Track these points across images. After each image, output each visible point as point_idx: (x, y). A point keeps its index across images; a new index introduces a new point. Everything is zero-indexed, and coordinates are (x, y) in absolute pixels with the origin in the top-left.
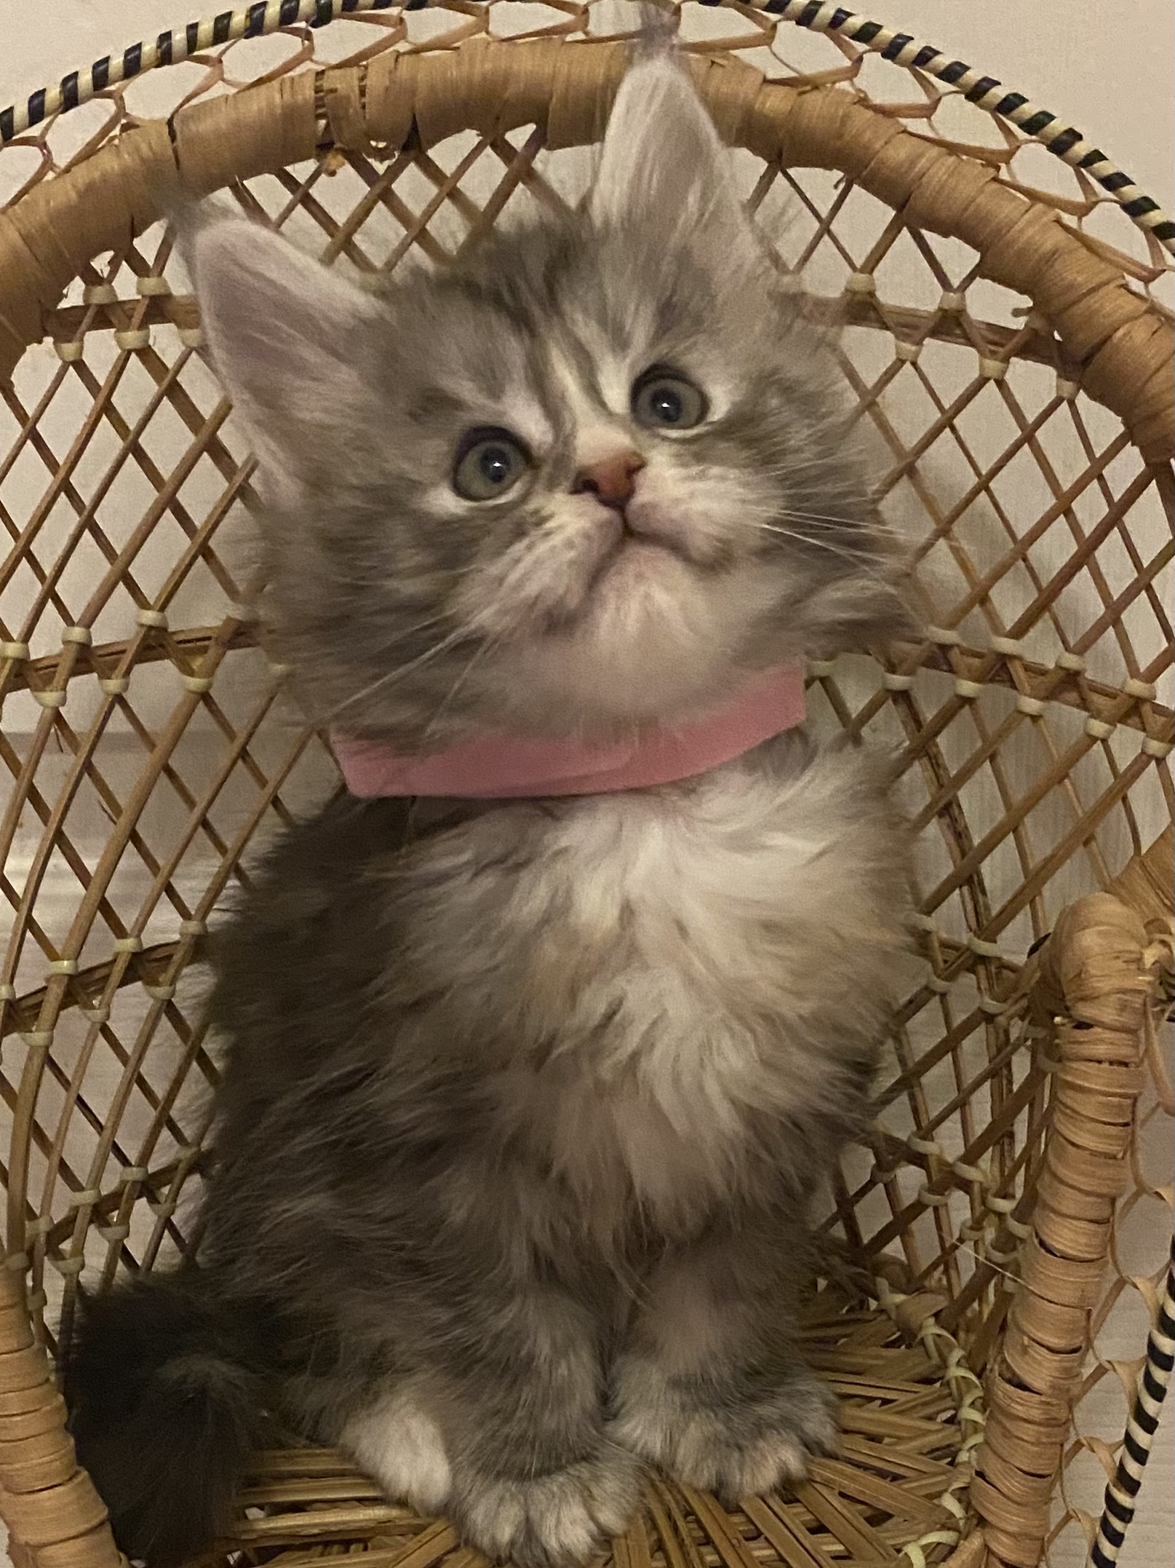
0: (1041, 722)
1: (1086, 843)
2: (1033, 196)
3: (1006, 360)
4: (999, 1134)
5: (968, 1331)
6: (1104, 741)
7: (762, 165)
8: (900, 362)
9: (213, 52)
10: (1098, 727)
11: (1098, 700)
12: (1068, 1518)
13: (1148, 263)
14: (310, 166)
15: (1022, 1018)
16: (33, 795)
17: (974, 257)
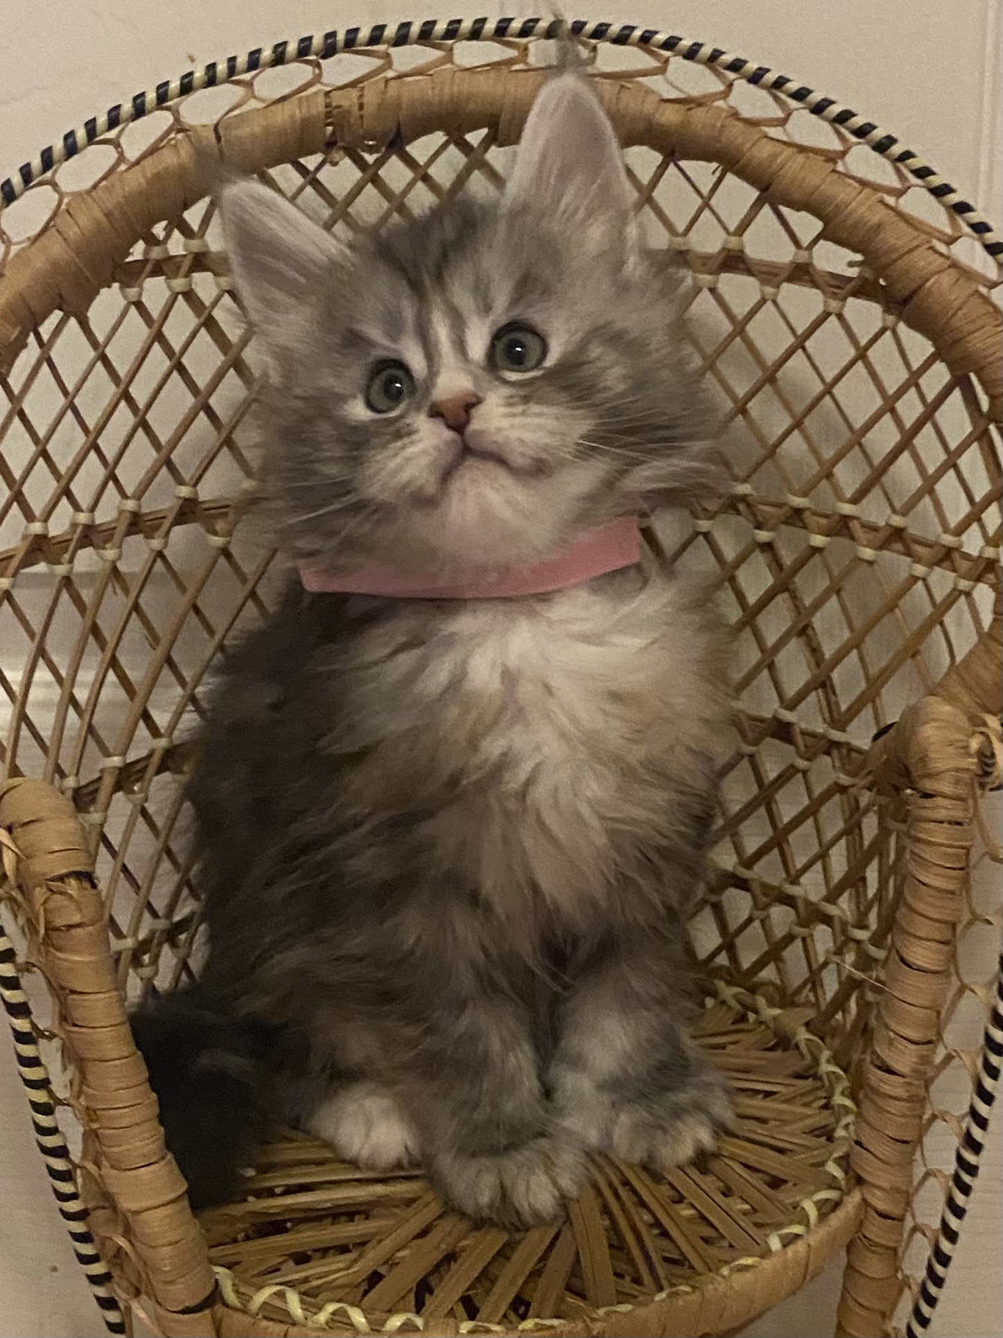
0: (876, 566)
1: (913, 656)
2: (863, 183)
3: (844, 299)
4: (855, 880)
5: (832, 1035)
6: (924, 580)
7: (658, 158)
8: (763, 301)
9: (247, 77)
10: (920, 570)
11: (920, 550)
12: (928, 1175)
13: (948, 230)
14: (319, 157)
15: (869, 789)
16: (95, 630)
17: (818, 225)
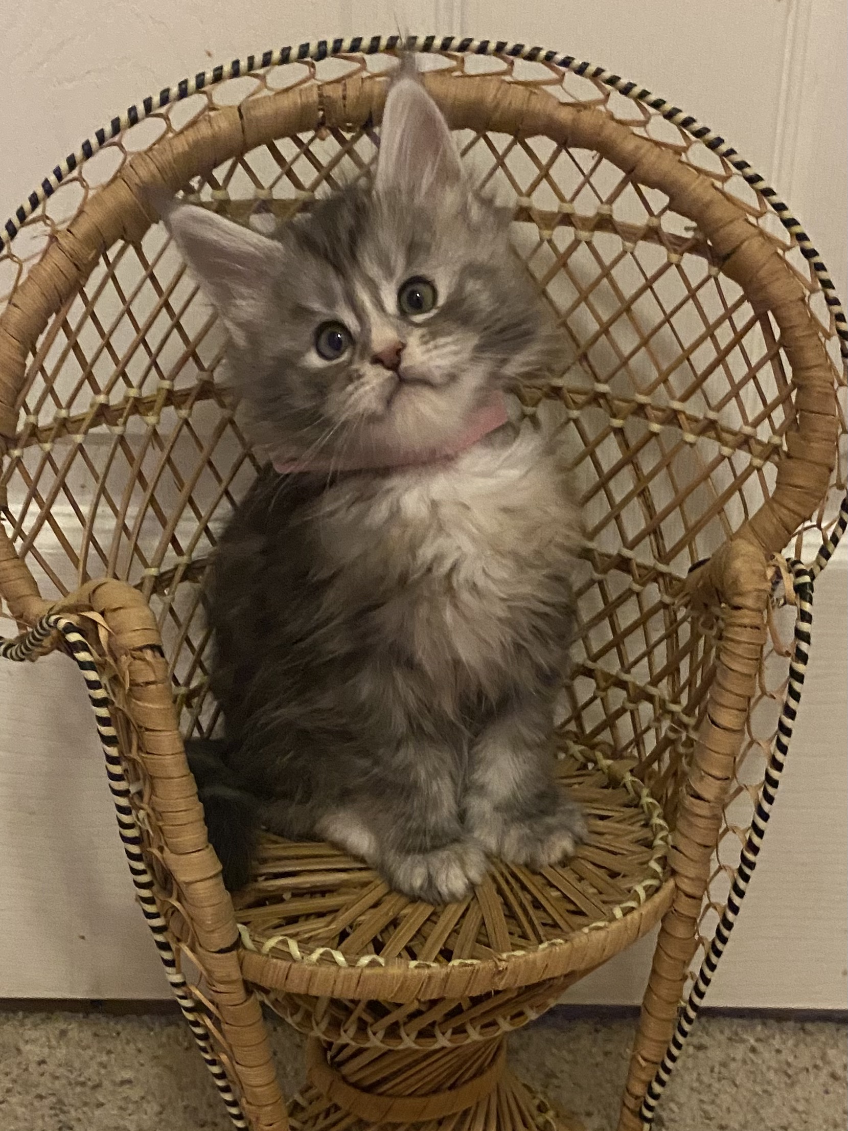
0: (695, 447)
1: (719, 513)
2: (698, 170)
3: (682, 254)
4: (672, 670)
5: (650, 778)
6: (729, 459)
7: (554, 145)
8: (625, 252)
9: (261, 72)
10: (726, 451)
11: (725, 436)
12: (720, 868)
13: (758, 207)
14: (311, 134)
15: (686, 606)
16: (140, 476)
17: (666, 200)
